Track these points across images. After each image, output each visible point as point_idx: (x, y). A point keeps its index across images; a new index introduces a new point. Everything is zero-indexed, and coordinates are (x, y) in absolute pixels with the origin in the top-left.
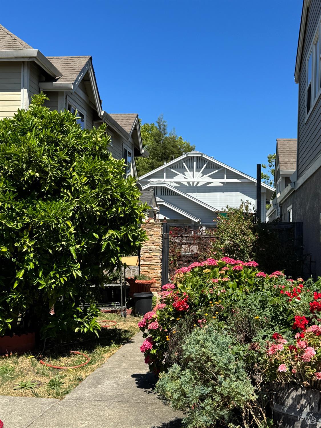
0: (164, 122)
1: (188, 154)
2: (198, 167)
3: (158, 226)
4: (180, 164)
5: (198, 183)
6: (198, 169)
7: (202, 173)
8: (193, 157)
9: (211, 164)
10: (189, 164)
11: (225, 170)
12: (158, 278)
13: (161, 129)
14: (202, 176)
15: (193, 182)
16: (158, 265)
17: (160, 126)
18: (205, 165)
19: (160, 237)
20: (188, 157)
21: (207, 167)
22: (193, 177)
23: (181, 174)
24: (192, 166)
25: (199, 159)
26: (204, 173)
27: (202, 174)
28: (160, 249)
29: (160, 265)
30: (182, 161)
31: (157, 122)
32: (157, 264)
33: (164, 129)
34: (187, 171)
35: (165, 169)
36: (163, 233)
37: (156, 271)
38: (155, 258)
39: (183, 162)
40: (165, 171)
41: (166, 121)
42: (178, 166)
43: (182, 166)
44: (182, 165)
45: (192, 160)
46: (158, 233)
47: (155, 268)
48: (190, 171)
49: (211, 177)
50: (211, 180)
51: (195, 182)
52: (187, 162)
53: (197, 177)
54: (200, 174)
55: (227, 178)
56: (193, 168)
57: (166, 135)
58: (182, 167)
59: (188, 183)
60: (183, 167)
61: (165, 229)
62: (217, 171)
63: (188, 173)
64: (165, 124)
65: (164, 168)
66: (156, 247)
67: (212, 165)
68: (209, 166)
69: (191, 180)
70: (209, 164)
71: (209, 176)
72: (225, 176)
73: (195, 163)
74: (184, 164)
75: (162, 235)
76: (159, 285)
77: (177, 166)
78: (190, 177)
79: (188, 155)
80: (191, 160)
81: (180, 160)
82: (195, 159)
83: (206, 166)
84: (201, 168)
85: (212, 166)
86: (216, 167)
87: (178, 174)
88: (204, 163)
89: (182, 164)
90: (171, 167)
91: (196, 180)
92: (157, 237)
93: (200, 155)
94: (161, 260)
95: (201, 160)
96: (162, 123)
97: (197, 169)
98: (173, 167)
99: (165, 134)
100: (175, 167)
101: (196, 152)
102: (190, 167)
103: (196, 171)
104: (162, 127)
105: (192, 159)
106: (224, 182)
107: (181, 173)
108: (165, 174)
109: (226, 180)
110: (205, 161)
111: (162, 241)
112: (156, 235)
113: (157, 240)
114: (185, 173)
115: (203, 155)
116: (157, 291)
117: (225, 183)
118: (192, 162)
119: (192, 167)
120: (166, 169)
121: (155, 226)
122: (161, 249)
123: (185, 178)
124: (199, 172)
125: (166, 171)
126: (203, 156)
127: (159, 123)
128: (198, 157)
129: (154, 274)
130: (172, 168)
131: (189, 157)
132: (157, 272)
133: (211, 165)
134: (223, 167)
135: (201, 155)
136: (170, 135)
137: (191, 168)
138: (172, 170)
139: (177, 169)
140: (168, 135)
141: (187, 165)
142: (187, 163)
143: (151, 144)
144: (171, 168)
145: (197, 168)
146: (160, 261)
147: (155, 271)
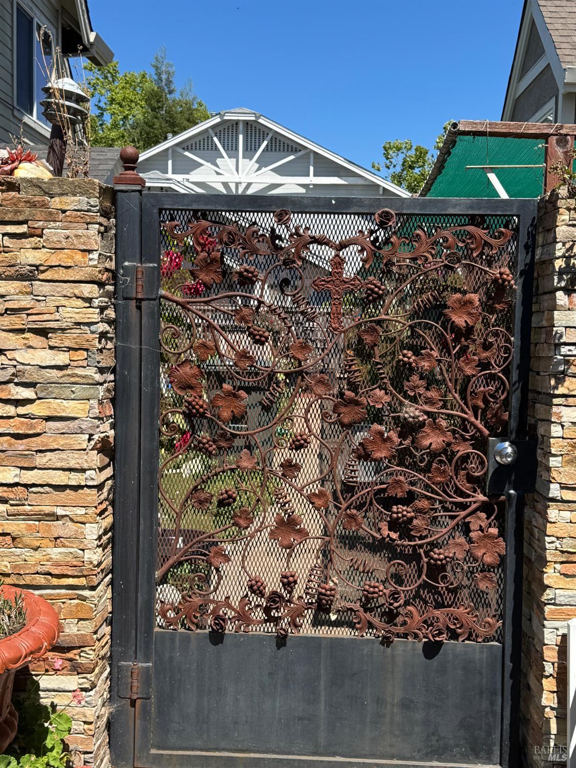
0: (169, 65)
1: (224, 115)
2: (249, 149)
3: (72, 202)
4: (206, 141)
5: (249, 185)
6: (250, 150)
7: (256, 162)
8: (237, 122)
9: (278, 142)
10: (226, 141)
11: (312, 155)
12: (83, 581)
13: (162, 81)
14: (257, 170)
15: (237, 184)
16: (80, 487)
17: (159, 75)
18: (265, 143)
19: (88, 290)
20: (224, 122)
21: (269, 149)
22: (237, 170)
23: (209, 165)
24: (234, 146)
25: (249, 128)
26: (262, 163)
27: (257, 166)
28: (91, 372)
29: (100, 487)
30: (210, 131)
31: (154, 66)
32: (74, 479)
33: (169, 82)
34: (223, 157)
35: (170, 151)
36: (119, 257)
37: (69, 529)
38: (62, 442)
39: (213, 135)
40: (170, 156)
41: (171, 62)
42: (202, 144)
43: (210, 145)
44: (210, 143)
45: (234, 130)
46: (79, 257)
47: (60, 511)
48: (230, 157)
49: (279, 171)
50: (278, 179)
51: (240, 183)
52: (222, 134)
53: (246, 172)
54: (252, 164)
55: (315, 175)
56: (237, 149)
57: (172, 96)
58: (210, 148)
59: (226, 185)
60: (214, 148)
61: (132, 231)
62: (292, 157)
63: (226, 162)
64: (171, 70)
65: (167, 149)
66: (62, 358)
67: (282, 145)
68: (274, 147)
69: (231, 177)
70: (274, 140)
71: (272, 170)
72: (312, 169)
73: (241, 137)
74: (215, 139)
75: (114, 274)
76: (87, 628)
77: (198, 145)
78: (230, 171)
79: (225, 118)
80: (230, 130)
81: (206, 130)
82: (241, 126)
83: (267, 145)
84: (256, 151)
85: (280, 145)
86: (290, 149)
87: (202, 165)
88: (261, 137)
89: (210, 141)
90: (185, 145)
91: (244, 178)
92: (67, 289)
93: (253, 119)
94: (104, 448)
95: (254, 131)
96: (163, 68)
97: (247, 153)
98: (190, 147)
99: (171, 92)
100: (194, 148)
101: (243, 111)
102: (230, 148)
103: (244, 157)
104: (164, 77)
105: (234, 128)
106: (309, 185)
107: (208, 161)
108: (170, 162)
109: (312, 180)
110: (264, 132)
111: (111, 313)
112: (62, 274)
113: (73, 311)
114: (219, 161)
115: (259, 117)
116: (76, 669)
117: (311, 187)
118: (234, 135)
119: (234, 148)
120: (174, 151)
121: (56, 203)
122: (102, 371)
123: (218, 173)
124: (251, 159)
125: (173, 156)
126: (260, 121)
127: (157, 68)
128: (247, 123)
129: (55, 553)
130: (187, 149)
131: (228, 124)
132: (78, 538)
133: (278, 144)
134: (306, 148)
135: (256, 117)
136: (182, 95)
137: (232, 150)
138: (187, 153)
139: (198, 152)
140: (176, 96)
141: (222, 141)
142: (222, 137)
143: (140, 116)
144: (184, 149)
145: (246, 149)
146: (96, 459)
147: (58, 528)
